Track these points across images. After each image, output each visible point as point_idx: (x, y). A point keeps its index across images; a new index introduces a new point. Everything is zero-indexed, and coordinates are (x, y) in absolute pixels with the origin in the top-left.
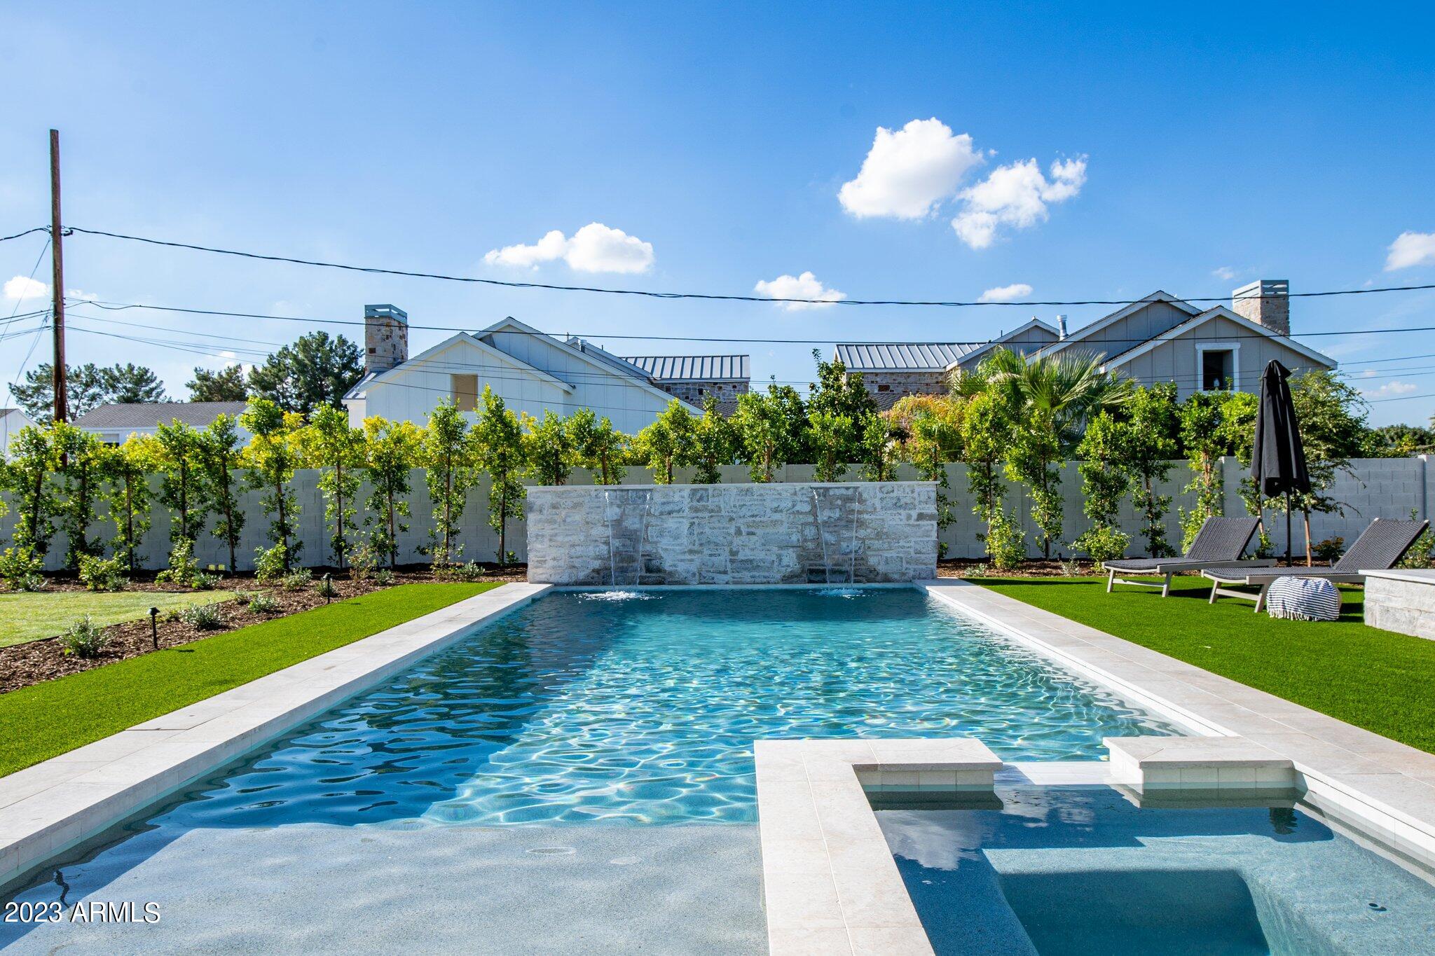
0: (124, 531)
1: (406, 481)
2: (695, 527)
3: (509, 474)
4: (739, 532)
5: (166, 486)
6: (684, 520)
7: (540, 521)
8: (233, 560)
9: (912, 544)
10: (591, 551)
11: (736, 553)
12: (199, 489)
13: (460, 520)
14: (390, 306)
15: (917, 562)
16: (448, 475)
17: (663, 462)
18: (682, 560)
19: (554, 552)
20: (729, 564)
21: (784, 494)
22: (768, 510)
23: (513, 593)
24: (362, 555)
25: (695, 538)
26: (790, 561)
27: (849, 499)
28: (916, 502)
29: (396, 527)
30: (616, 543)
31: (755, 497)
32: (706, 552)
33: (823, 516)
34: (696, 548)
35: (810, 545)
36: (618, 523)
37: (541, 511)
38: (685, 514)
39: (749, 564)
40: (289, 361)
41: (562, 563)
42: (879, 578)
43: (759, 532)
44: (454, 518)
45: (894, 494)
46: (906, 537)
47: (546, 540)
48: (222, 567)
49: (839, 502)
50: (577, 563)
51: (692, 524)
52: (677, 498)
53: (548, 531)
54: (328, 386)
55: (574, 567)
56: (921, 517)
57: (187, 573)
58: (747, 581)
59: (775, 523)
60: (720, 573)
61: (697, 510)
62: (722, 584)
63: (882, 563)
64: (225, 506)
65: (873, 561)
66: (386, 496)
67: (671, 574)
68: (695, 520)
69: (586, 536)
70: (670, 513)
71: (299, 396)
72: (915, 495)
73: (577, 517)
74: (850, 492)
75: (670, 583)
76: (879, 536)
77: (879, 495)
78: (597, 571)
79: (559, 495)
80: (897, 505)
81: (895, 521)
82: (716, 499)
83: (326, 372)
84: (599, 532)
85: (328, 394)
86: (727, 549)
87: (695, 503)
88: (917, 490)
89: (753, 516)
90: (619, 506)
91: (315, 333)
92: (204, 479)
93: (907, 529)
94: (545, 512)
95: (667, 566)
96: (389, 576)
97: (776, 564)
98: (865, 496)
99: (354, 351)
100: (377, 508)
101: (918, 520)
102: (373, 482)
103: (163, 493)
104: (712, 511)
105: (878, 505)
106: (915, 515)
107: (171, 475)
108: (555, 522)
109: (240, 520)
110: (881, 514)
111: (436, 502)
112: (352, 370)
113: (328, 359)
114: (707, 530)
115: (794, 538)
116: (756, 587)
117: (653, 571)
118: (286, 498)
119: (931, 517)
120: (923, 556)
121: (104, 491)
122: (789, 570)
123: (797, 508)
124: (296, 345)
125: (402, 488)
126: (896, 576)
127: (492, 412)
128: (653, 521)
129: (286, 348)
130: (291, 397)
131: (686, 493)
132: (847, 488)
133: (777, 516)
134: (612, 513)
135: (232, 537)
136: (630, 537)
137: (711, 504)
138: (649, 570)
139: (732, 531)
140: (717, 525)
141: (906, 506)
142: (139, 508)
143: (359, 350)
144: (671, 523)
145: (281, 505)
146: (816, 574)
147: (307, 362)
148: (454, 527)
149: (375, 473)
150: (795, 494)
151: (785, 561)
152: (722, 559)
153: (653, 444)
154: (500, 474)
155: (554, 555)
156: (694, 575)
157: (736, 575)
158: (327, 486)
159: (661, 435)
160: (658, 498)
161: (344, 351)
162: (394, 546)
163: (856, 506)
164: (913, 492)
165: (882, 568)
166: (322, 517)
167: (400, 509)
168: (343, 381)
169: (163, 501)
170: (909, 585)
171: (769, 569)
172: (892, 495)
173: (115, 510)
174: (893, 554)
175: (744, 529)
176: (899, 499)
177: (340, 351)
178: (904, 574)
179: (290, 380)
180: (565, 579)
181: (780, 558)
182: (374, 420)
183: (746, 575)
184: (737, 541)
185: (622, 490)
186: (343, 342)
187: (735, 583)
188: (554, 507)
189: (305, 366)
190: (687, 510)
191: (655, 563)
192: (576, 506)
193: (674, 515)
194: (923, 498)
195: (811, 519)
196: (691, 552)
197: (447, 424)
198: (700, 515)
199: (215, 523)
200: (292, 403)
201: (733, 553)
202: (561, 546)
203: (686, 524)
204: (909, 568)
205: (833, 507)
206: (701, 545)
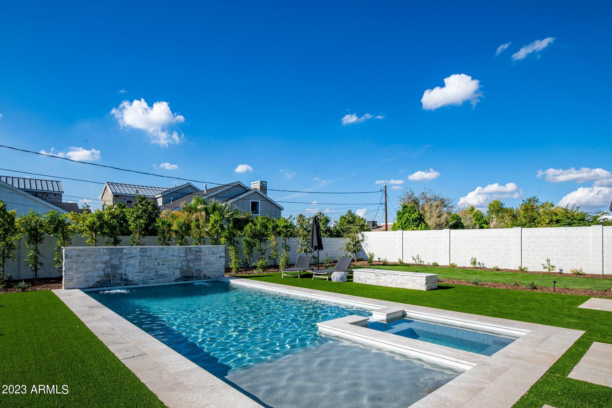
2: (142, 263)
4: (159, 264)
6: (137, 260)
7: (71, 262)
9: (217, 266)
10: (96, 274)
11: (158, 272)
15: (219, 272)
18: (136, 276)
19: (78, 275)
20: (155, 276)
21: (176, 250)
22: (170, 256)
25: (142, 267)
26: (178, 274)
27: (197, 252)
28: (219, 252)
30: (108, 270)
31: (165, 251)
32: (146, 272)
33: (190, 257)
34: (142, 271)
35: (185, 268)
36: (108, 262)
37: (71, 258)
38: (138, 258)
39: (163, 276)
41: (81, 280)
42: (207, 278)
46: (215, 264)
47: (74, 270)
49: (195, 253)
50: (89, 279)
51: (140, 262)
52: (134, 251)
53: (75, 266)
55: (88, 281)
56: (220, 257)
58: (162, 282)
59: (172, 260)
60: (151, 279)
61: (142, 256)
62: (152, 283)
63: (208, 273)
65: (205, 272)
67: (131, 281)
68: (142, 260)
69: (93, 268)
70: (131, 257)
72: (219, 250)
73: (89, 260)
75: (131, 285)
76: (207, 264)
77: (207, 250)
78: (99, 282)
79: (80, 250)
80: (213, 253)
81: (212, 258)
82: (150, 252)
84: (101, 266)
86: (154, 270)
87: (142, 254)
88: (219, 248)
89: (164, 258)
90: (109, 255)
93: (216, 261)
94: (74, 258)
95: (130, 278)
97: (172, 275)
98: (202, 250)
104: (149, 256)
105: (207, 253)
106: (218, 257)
108: (78, 262)
110: (208, 256)
114: (146, 264)
115: (179, 265)
116: (165, 284)
117: (124, 281)
119: (223, 257)
120: (220, 270)
122: (177, 277)
123: (180, 255)
126: (212, 277)
128: (124, 261)
131: (138, 250)
132: (197, 248)
133: (173, 258)
134: (107, 258)
136: (114, 267)
137: (148, 254)
139: (156, 264)
140: (151, 262)
141: (216, 254)
144: (132, 261)
146: (187, 278)
150: (180, 250)
151: (176, 274)
152: (152, 274)
155: (77, 277)
156: (141, 281)
157: (157, 280)
160: (126, 252)
163: (199, 254)
165: (208, 275)
170: (216, 280)
171: (170, 277)
172: (211, 250)
174: (211, 270)
175: (161, 263)
176: (213, 251)
178: (214, 276)
180: (84, 286)
181: (174, 273)
183: (161, 280)
184: (158, 267)
185: (111, 249)
187: (157, 283)
188: (78, 256)
190: (138, 256)
191: (125, 277)
192: (89, 255)
193: (133, 258)
194: (221, 251)
195: (185, 259)
196: (140, 272)
198: (143, 258)
201: (156, 272)
202: (82, 272)
203: (138, 261)
204: (216, 273)
205: (192, 254)
206: (144, 269)
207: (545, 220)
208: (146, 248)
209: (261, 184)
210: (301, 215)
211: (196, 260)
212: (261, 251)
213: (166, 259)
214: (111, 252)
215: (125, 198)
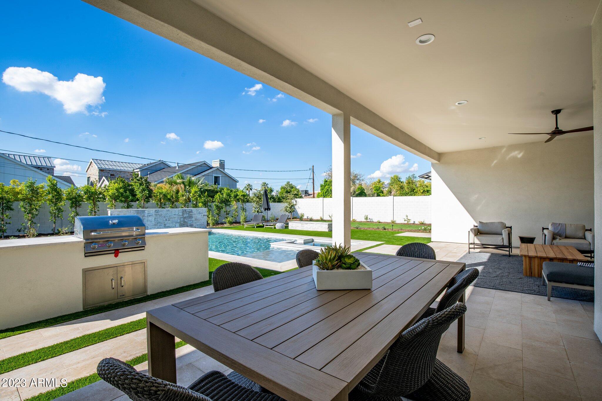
4: (166, 220)
9: (202, 221)
15: (203, 225)
18: (153, 227)
21: (177, 211)
22: (173, 215)
25: (156, 222)
27: (189, 212)
32: (159, 225)
33: (185, 216)
34: (156, 224)
35: (182, 222)
43: (171, 220)
45: (199, 211)
49: (188, 213)
51: (155, 218)
52: (151, 212)
56: (204, 215)
59: (174, 217)
61: (156, 215)
74: (190, 210)
76: (196, 220)
77: (196, 211)
79: (119, 211)
80: (199, 213)
81: (199, 216)
82: (162, 212)
86: (164, 224)
87: (156, 213)
93: (201, 218)
98: (193, 211)
104: (160, 215)
105: (196, 213)
106: (203, 215)
110: (196, 215)
114: (159, 220)
115: (179, 221)
120: (204, 224)
123: (179, 214)
128: (145, 218)
131: (154, 211)
133: (175, 216)
137: (160, 213)
139: (165, 220)
140: (161, 218)
141: (201, 213)
144: (150, 218)
150: (179, 211)
152: (162, 226)
160: (146, 212)
163: (191, 213)
164: (203, 210)
175: (167, 219)
184: (166, 222)
185: (137, 210)
190: (154, 215)
193: (151, 216)
194: (204, 212)
195: (182, 216)
196: (155, 225)
198: (157, 216)
203: (154, 218)
205: (187, 214)
206: (157, 223)
207: (420, 190)
208: (159, 210)
209: (220, 162)
210: (249, 185)
211: (189, 217)
212: (227, 212)
213: (171, 217)
214: (138, 213)
215: (109, 172)
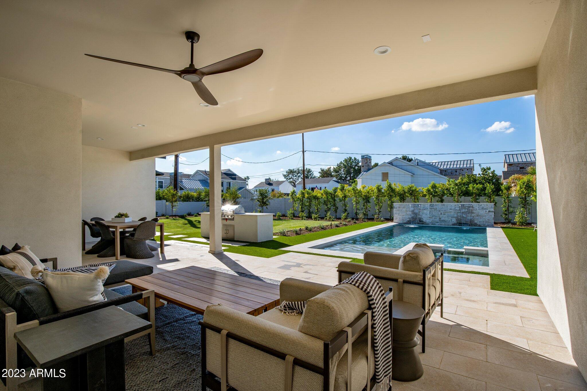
0: (317, 210)
1: (370, 200)
3: (392, 199)
4: (441, 214)
5: (324, 201)
7: (396, 210)
8: (336, 216)
9: (487, 218)
10: (407, 217)
11: (441, 218)
12: (330, 202)
13: (381, 209)
14: (367, 155)
15: (488, 222)
16: (379, 199)
17: (429, 196)
18: (428, 219)
19: (399, 217)
20: (439, 221)
21: (452, 206)
22: (449, 209)
23: (390, 224)
24: (361, 216)
25: (431, 215)
26: (454, 221)
27: (469, 207)
28: (488, 208)
29: (368, 210)
30: (413, 215)
31: (445, 206)
32: (433, 218)
33: (463, 211)
35: (459, 217)
36: (413, 211)
38: (428, 210)
39: (444, 221)
40: (342, 165)
41: (401, 219)
42: (477, 226)
43: (446, 214)
44: (380, 209)
45: (482, 206)
46: (485, 216)
47: (397, 214)
48: (334, 217)
49: (467, 208)
50: (404, 219)
51: (430, 212)
52: (427, 206)
53: (398, 212)
54: (352, 171)
56: (489, 211)
57: (330, 218)
58: (443, 225)
59: (450, 212)
60: (437, 222)
61: (431, 209)
62: (437, 225)
63: (478, 222)
64: (334, 205)
65: (476, 221)
66: (366, 204)
67: (425, 222)
69: (406, 214)
70: (425, 209)
71: (345, 174)
72: (488, 206)
73: (404, 210)
74: (470, 205)
75: (425, 224)
76: (478, 216)
77: (478, 206)
78: (408, 221)
79: (403, 205)
80: (483, 208)
81: (482, 212)
82: (436, 207)
83: (351, 167)
84: (409, 213)
85: (352, 173)
86: (438, 217)
87: (431, 207)
88: (488, 205)
90: (413, 208)
91: (348, 157)
92: (331, 200)
93: (485, 214)
94: (397, 208)
95: (424, 220)
96: (366, 220)
98: (474, 206)
99: (358, 161)
100: (364, 206)
101: (488, 212)
102: (363, 201)
103: (324, 203)
104: (435, 209)
105: (477, 208)
107: (325, 199)
108: (399, 210)
109: (337, 208)
110: (478, 211)
111: (376, 205)
112: (358, 166)
113: (352, 164)
114: (434, 213)
115: (455, 216)
116: (445, 226)
117: (421, 221)
118: (346, 204)
119: (492, 212)
120: (490, 221)
121: (314, 202)
122: (454, 223)
123: (456, 209)
124: (344, 161)
125: (369, 202)
126: (482, 225)
127: (388, 186)
128: (421, 211)
129: (341, 162)
130: (343, 174)
131: (429, 205)
132: (469, 204)
133: (451, 211)
134: (412, 209)
135: (336, 211)
136: (416, 214)
137: (434, 207)
138: (420, 221)
139: (440, 213)
140: (436, 212)
141: (485, 209)
142: (319, 205)
143: (359, 161)
144: (425, 211)
145: (345, 206)
146: (460, 224)
147: (346, 165)
148: (380, 210)
149: (363, 199)
150: (456, 205)
151: (453, 220)
152: (437, 220)
153: (427, 192)
154: (390, 199)
157: (440, 223)
158: (354, 201)
159: (429, 190)
160: (422, 206)
161: (356, 161)
162: (367, 214)
163: (471, 209)
164: (487, 206)
165: (478, 223)
166: (353, 208)
167: (369, 207)
168: (355, 170)
169: (324, 204)
170: (484, 227)
171: (449, 222)
172: (481, 206)
173: (315, 206)
174: (481, 220)
175: (443, 213)
177: (355, 162)
179: (342, 170)
180: (401, 222)
181: (451, 220)
182: (363, 186)
183: (443, 223)
184: (441, 216)
185: (414, 204)
186: (355, 159)
187: (440, 225)
188: (399, 207)
189: (346, 166)
191: (422, 220)
192: (404, 207)
194: (490, 207)
195: (459, 211)
196: (430, 218)
197: (378, 188)
199: (333, 208)
200: (343, 176)
201: (440, 218)
202: (401, 215)
203: (429, 212)
204: (486, 223)
205: (465, 209)
208: (434, 204)
211: (468, 213)
213: (446, 211)
214: (414, 206)
